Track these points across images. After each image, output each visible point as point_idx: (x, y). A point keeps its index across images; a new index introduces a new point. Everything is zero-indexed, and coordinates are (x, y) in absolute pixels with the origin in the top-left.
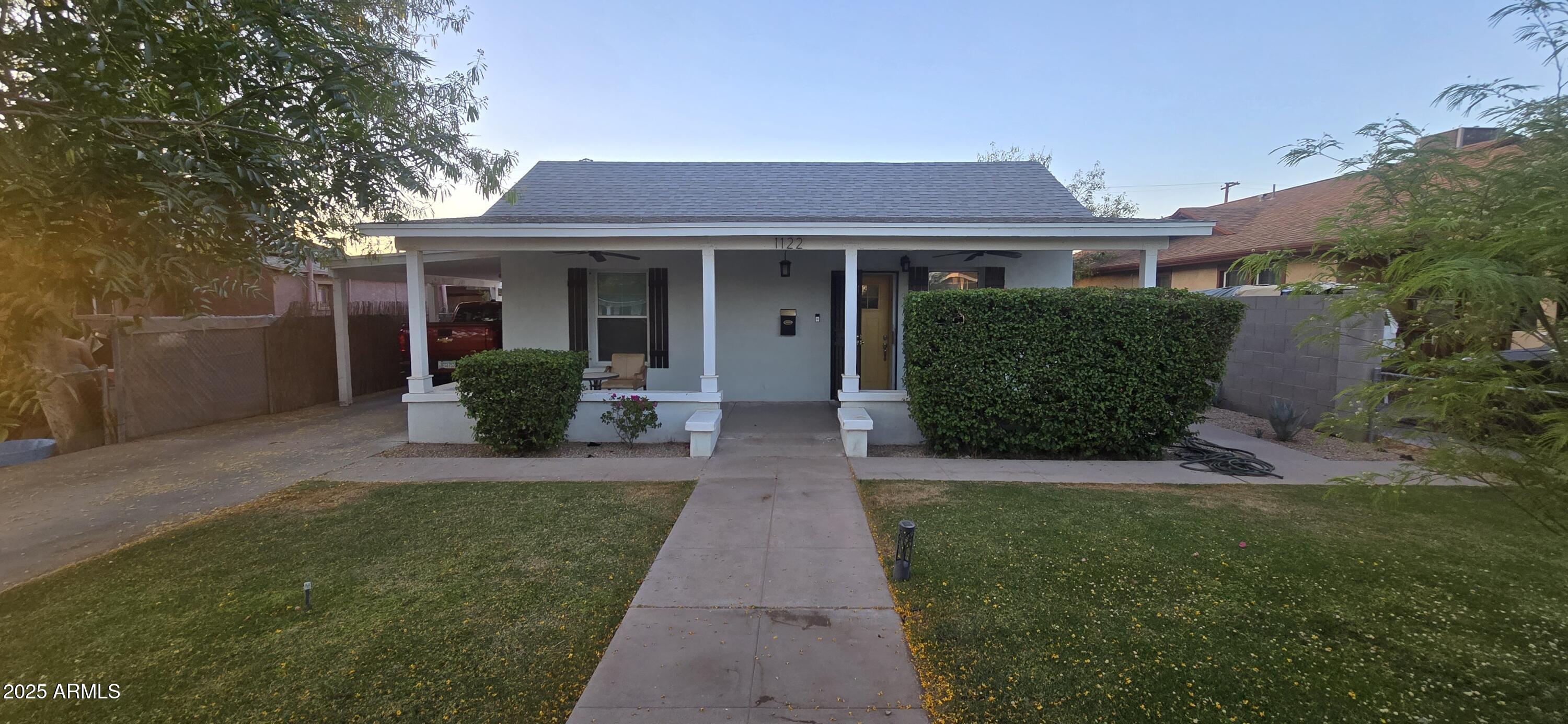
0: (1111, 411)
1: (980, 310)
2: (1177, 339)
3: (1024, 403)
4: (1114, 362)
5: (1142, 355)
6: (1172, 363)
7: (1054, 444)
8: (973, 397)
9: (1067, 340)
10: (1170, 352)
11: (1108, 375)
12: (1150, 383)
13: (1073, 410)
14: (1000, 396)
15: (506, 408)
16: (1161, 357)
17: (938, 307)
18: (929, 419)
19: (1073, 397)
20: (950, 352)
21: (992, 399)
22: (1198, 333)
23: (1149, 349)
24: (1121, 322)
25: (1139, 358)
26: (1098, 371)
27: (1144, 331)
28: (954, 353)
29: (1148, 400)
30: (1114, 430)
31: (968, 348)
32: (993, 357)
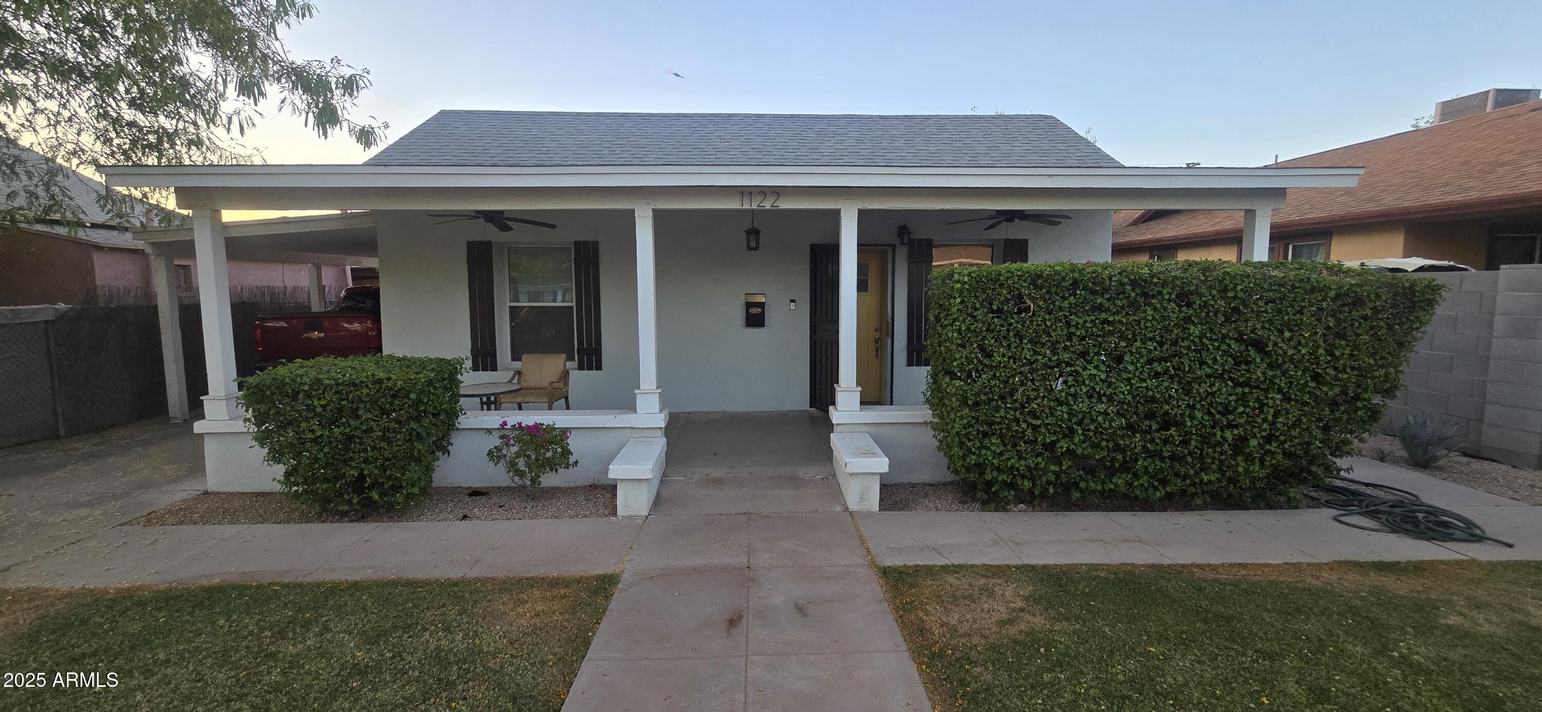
0: (1239, 445)
1: (1057, 294)
2: (1342, 337)
3: (1115, 432)
4: (1248, 371)
5: (1291, 360)
6: (1333, 373)
7: (1151, 491)
8: (1039, 426)
9: (1183, 340)
10: (1332, 354)
11: (1239, 390)
12: (1297, 401)
13: (1184, 443)
14: (1080, 423)
15: (326, 450)
16: (1318, 364)
17: (994, 289)
18: (974, 457)
19: (1189, 423)
20: (1009, 358)
21: (1068, 428)
22: (1372, 328)
23: (1303, 351)
24: (1266, 311)
25: (1286, 366)
26: (1227, 385)
27: (1296, 325)
28: (1015, 359)
29: (1294, 426)
30: (1241, 469)
31: (1036, 353)
32: (1072, 365)
